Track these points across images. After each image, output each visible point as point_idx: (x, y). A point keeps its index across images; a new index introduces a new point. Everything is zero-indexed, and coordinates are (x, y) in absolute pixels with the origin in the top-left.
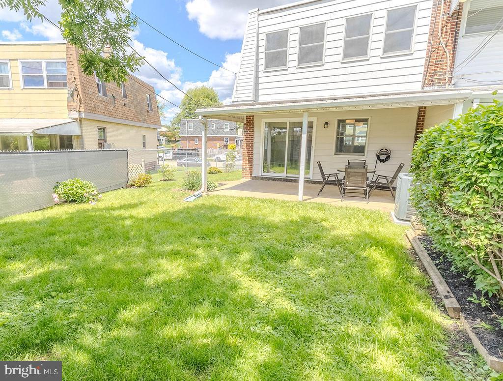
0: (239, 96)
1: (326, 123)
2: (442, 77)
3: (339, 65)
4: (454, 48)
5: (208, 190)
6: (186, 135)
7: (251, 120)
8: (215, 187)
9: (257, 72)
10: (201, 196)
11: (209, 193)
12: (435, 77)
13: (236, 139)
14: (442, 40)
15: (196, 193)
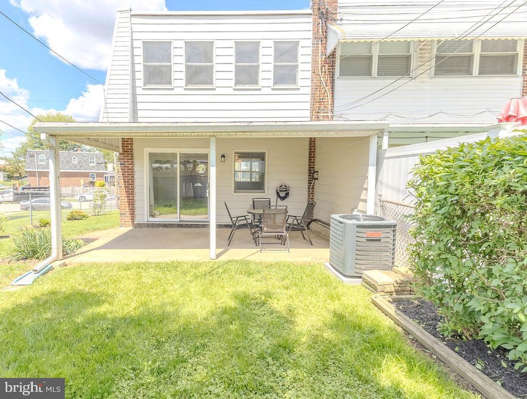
0: (110, 115)
1: (223, 156)
2: (325, 114)
3: (231, 91)
4: (333, 88)
5: (65, 254)
6: (36, 170)
7: (130, 149)
8: (78, 246)
9: (134, 88)
10: (51, 269)
11: (67, 261)
12: (320, 114)
13: (105, 175)
14: (322, 79)
15: (40, 265)
